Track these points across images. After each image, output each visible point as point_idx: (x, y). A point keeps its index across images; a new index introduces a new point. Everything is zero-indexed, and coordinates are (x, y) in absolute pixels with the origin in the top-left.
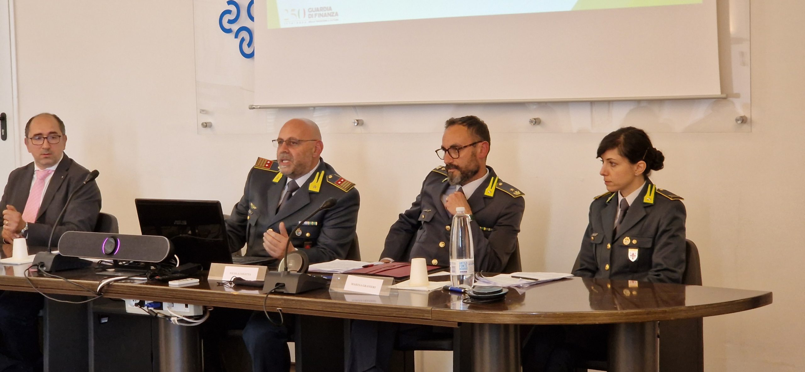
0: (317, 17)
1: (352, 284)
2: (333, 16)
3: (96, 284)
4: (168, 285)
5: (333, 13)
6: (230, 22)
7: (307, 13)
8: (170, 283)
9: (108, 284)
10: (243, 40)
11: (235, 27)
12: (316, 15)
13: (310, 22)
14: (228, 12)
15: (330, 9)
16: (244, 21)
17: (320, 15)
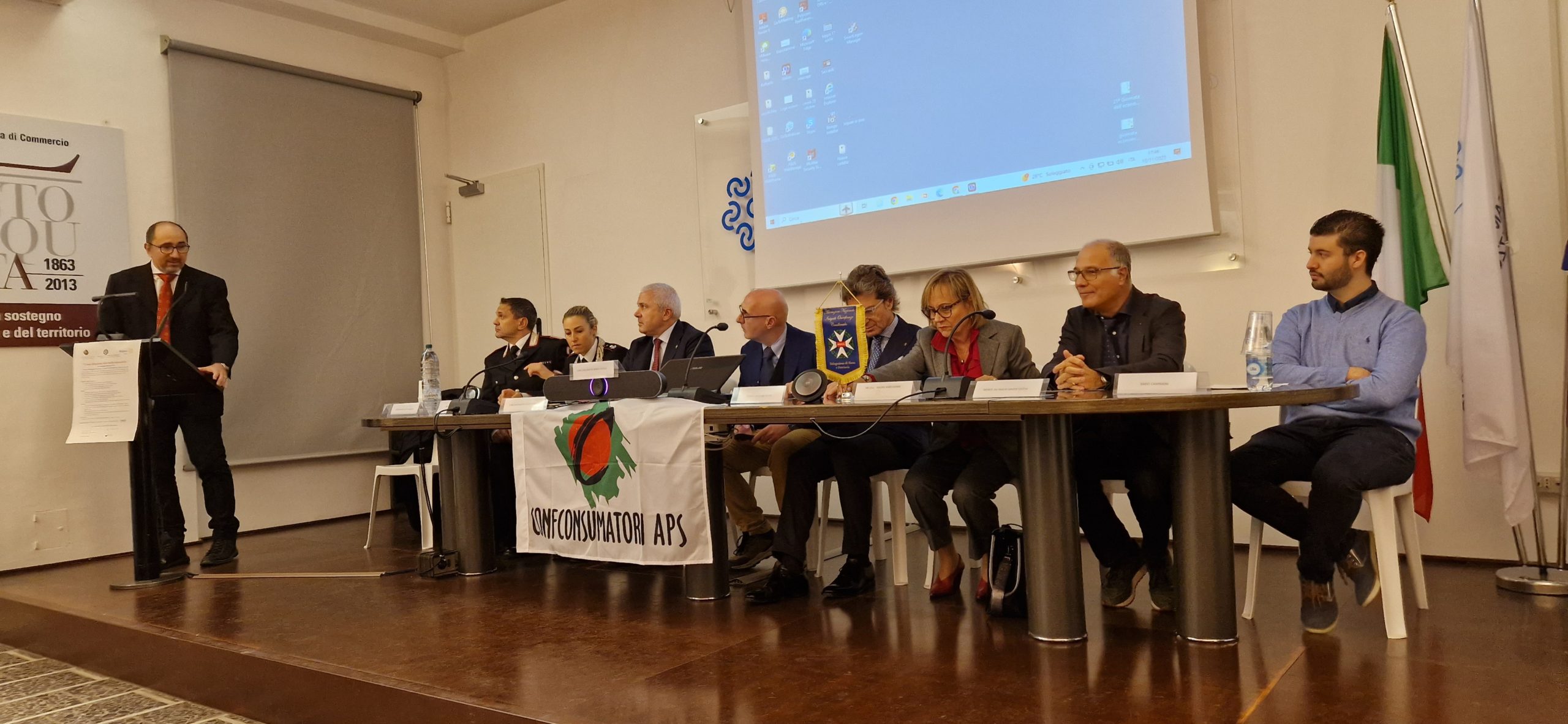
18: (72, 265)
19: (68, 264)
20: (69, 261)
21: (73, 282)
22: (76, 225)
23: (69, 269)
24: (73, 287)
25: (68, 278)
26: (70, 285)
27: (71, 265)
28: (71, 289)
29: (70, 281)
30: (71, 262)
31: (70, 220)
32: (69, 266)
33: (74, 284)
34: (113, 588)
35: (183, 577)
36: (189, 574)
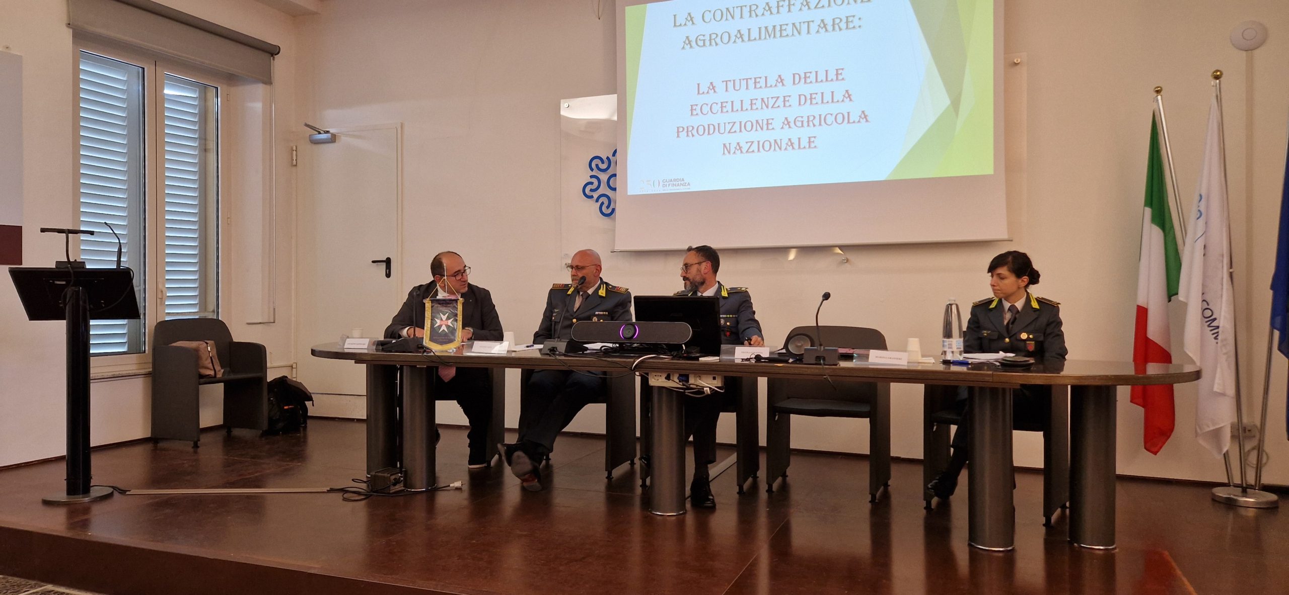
0: (670, 186)
1: (877, 357)
2: (685, 185)
3: (629, 362)
4: (698, 360)
5: (686, 183)
6: (591, 190)
7: (661, 183)
8: (700, 359)
9: (642, 362)
10: (602, 203)
11: (596, 195)
12: (669, 185)
13: (664, 190)
14: (592, 183)
15: (683, 180)
16: (603, 189)
17: (673, 185)
34: (47, 503)
35: (112, 492)
36: (119, 489)
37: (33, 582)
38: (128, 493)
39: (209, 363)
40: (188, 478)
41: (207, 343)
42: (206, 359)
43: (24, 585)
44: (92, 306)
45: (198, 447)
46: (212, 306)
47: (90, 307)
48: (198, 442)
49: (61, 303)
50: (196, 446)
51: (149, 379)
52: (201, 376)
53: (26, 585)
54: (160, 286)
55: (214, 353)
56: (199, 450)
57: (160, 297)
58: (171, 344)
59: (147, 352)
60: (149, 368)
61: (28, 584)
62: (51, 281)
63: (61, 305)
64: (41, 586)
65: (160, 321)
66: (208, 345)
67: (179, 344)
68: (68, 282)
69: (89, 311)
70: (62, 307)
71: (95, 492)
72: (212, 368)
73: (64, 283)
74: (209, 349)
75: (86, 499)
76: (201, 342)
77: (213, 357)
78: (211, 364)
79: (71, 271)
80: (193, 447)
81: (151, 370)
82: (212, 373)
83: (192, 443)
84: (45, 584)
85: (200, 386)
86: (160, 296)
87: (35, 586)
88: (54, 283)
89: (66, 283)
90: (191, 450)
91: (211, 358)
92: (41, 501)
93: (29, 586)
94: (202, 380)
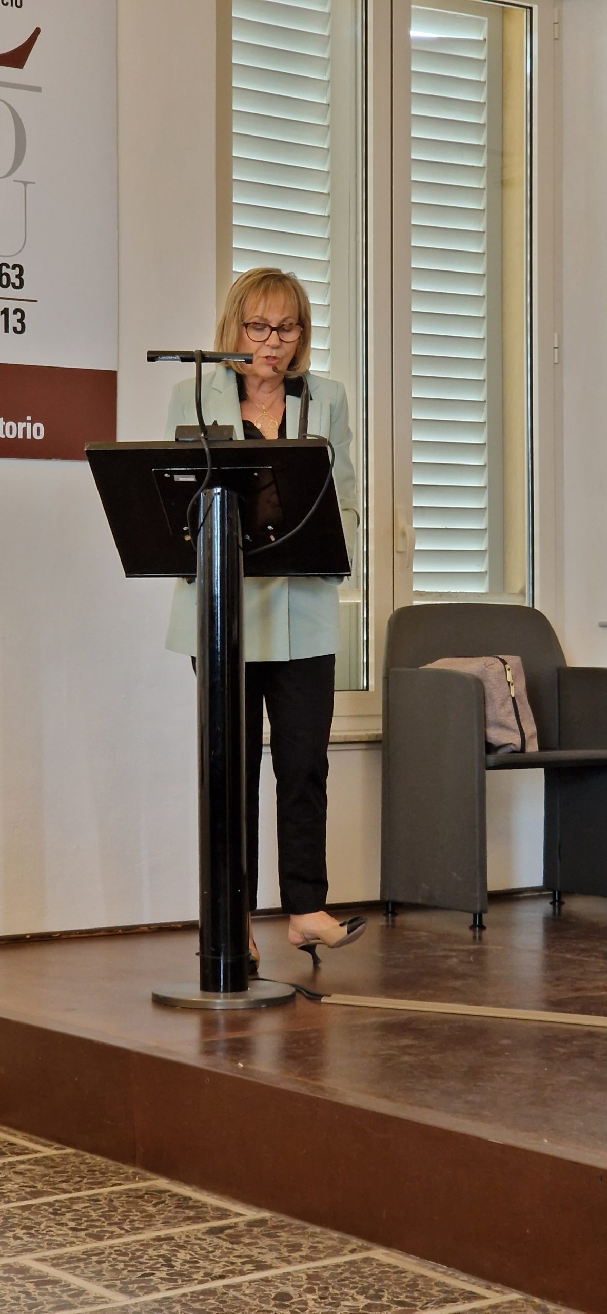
18: (19, 276)
19: (13, 274)
20: (14, 267)
21: (19, 315)
22: (28, 186)
23: (14, 285)
24: (19, 328)
25: (12, 306)
26: (13, 320)
27: (17, 276)
28: (15, 329)
29: (15, 312)
30: (17, 271)
31: (19, 174)
32: (14, 280)
33: (20, 321)
34: (162, 1002)
35: (293, 996)
36: (308, 992)
37: (131, 1170)
38: (324, 1000)
39: (510, 712)
40: (457, 984)
41: (505, 663)
42: (503, 705)
43: (114, 1172)
44: (248, 538)
45: (482, 927)
46: (518, 579)
47: (244, 541)
48: (484, 916)
49: (186, 533)
50: (478, 925)
51: (376, 756)
52: (490, 748)
53: (116, 1173)
54: (401, 522)
55: (519, 689)
56: (486, 933)
57: (400, 549)
58: (424, 665)
59: (371, 689)
60: (378, 730)
61: (121, 1171)
62: (166, 475)
63: (188, 538)
64: (145, 1180)
65: (399, 607)
66: (508, 666)
67: (444, 664)
68: (200, 476)
69: (245, 549)
70: (189, 541)
71: (259, 991)
72: (517, 727)
73: (192, 479)
74: (509, 678)
75: (239, 1002)
76: (491, 660)
77: (518, 696)
78: (513, 717)
79: (207, 449)
80: (473, 927)
81: (381, 732)
82: (516, 740)
83: (470, 917)
84: (154, 1177)
85: (489, 773)
86: (400, 547)
87: (135, 1178)
88: (172, 478)
89: (197, 478)
90: (469, 933)
91: (513, 699)
92: (151, 997)
93: (122, 1176)
94: (492, 758)
